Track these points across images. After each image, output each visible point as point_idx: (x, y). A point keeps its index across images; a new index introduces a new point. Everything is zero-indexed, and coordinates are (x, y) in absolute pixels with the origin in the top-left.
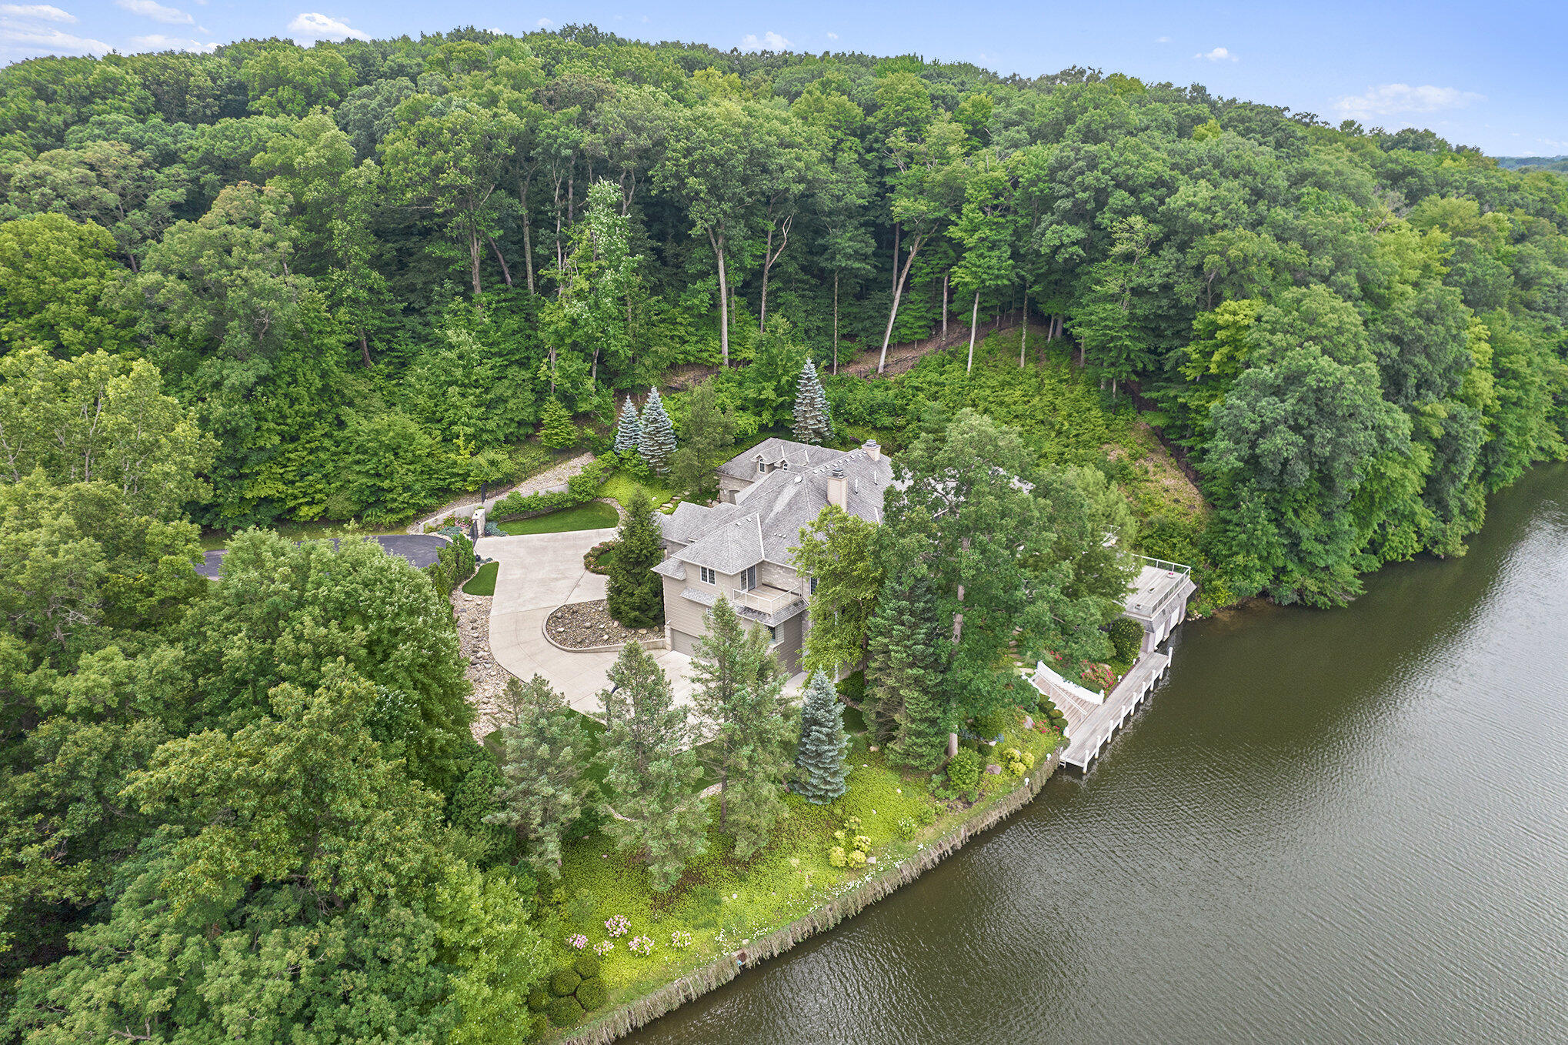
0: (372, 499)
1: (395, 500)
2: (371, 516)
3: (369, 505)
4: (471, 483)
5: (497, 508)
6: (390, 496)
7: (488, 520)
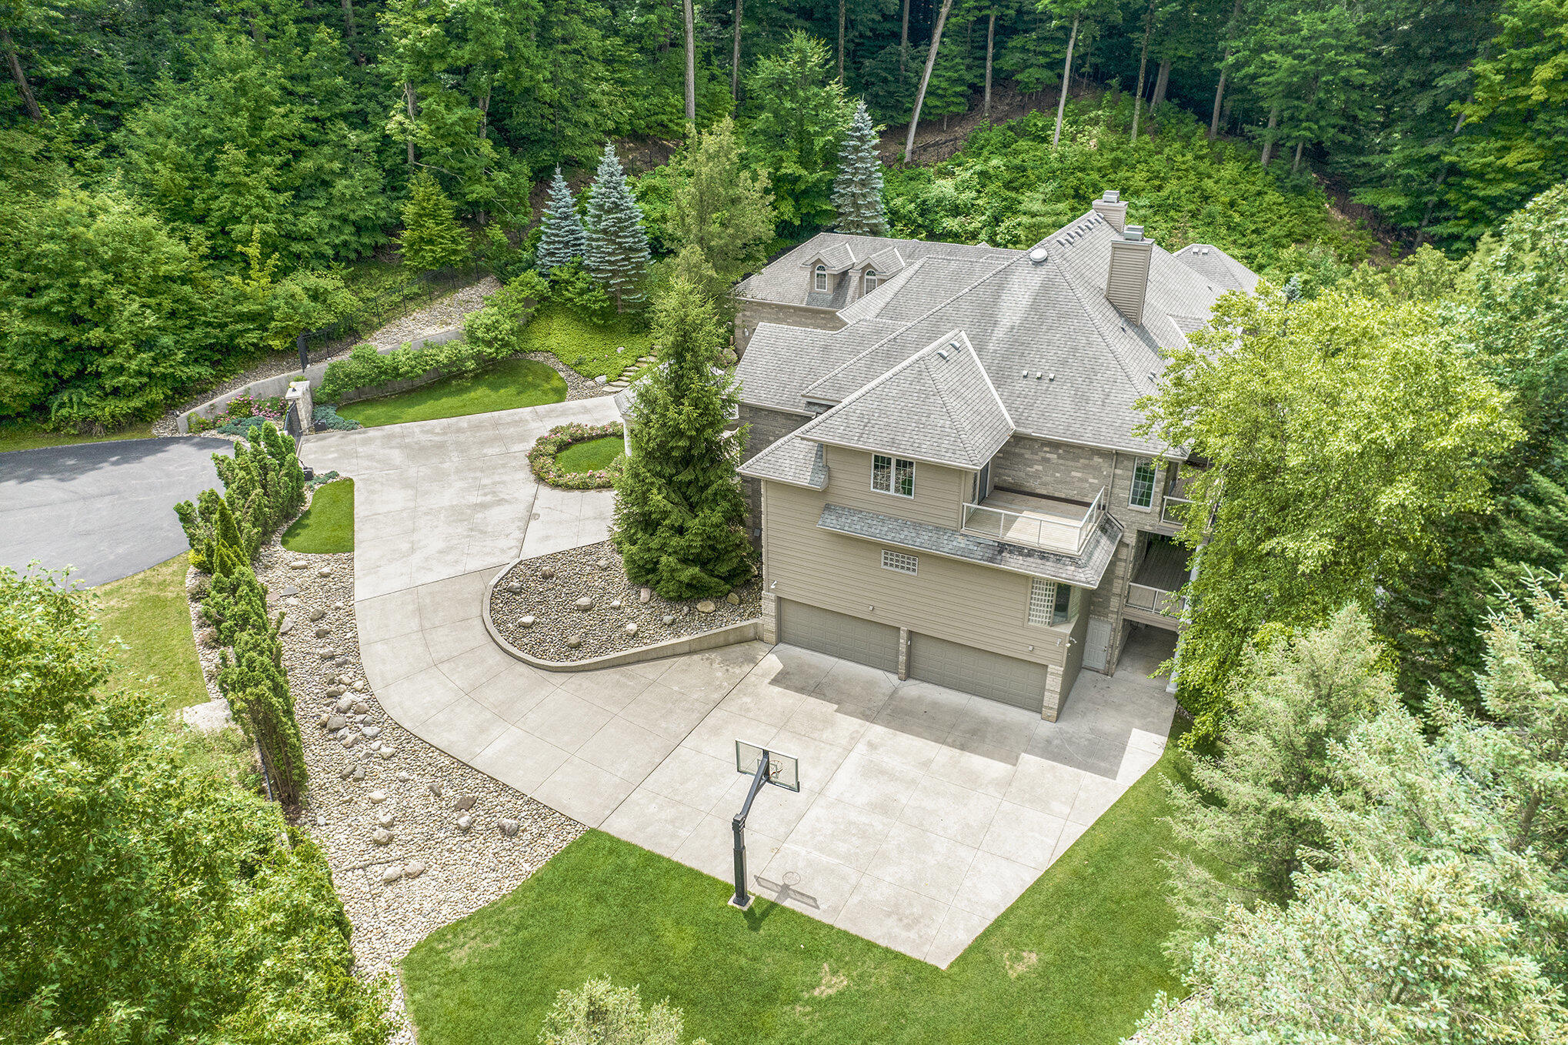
0: (69, 370)
1: (120, 370)
2: (68, 405)
3: (63, 383)
4: (277, 334)
5: (331, 377)
6: (105, 363)
7: (316, 403)
